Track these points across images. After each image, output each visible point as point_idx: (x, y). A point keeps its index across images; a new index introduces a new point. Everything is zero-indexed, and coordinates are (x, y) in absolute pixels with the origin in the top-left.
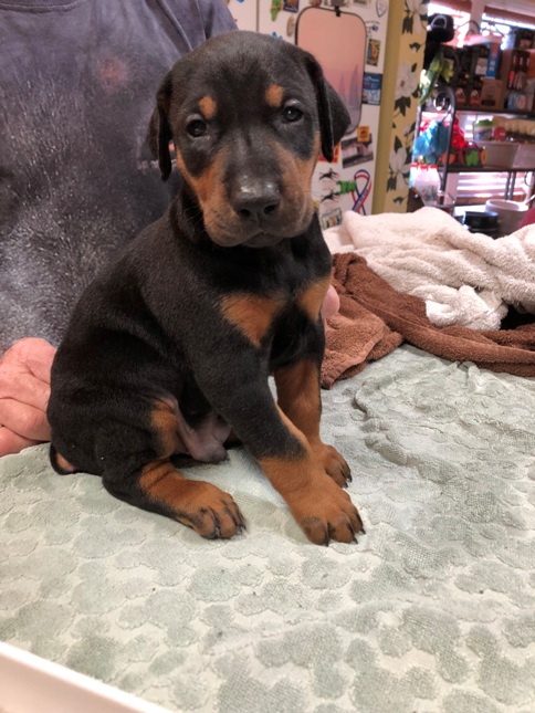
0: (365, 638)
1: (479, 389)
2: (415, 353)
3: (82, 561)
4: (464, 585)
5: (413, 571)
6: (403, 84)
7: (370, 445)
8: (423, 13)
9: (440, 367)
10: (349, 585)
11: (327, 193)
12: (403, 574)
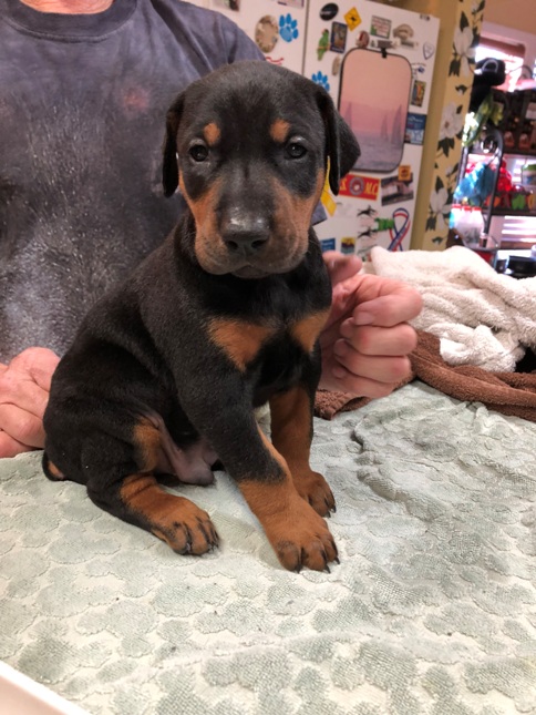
0: (318, 668)
1: (485, 430)
2: (425, 391)
3: (54, 565)
4: (433, 625)
5: (382, 606)
6: (447, 125)
7: (361, 477)
8: (470, 57)
9: (448, 405)
10: (312, 614)
11: (365, 230)
12: (371, 608)
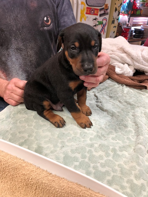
0: (91, 149)
1: (125, 92)
3: (35, 131)
4: (113, 139)
5: (103, 135)
9: (117, 85)
10: (89, 138)
11: (94, 25)
12: (101, 136)
